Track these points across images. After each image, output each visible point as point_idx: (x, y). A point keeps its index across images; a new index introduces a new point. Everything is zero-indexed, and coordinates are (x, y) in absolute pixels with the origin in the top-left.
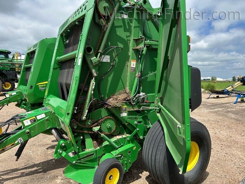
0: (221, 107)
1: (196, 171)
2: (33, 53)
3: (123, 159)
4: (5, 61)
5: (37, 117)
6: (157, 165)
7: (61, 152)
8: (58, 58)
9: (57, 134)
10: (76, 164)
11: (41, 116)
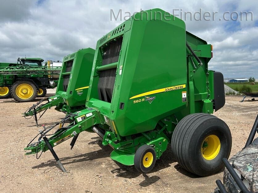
0: (255, 110)
1: (217, 160)
2: (71, 62)
3: (155, 148)
4: (39, 69)
5: (86, 115)
6: (183, 153)
7: (108, 140)
8: (98, 68)
9: (98, 130)
10: (119, 150)
11: (89, 115)
